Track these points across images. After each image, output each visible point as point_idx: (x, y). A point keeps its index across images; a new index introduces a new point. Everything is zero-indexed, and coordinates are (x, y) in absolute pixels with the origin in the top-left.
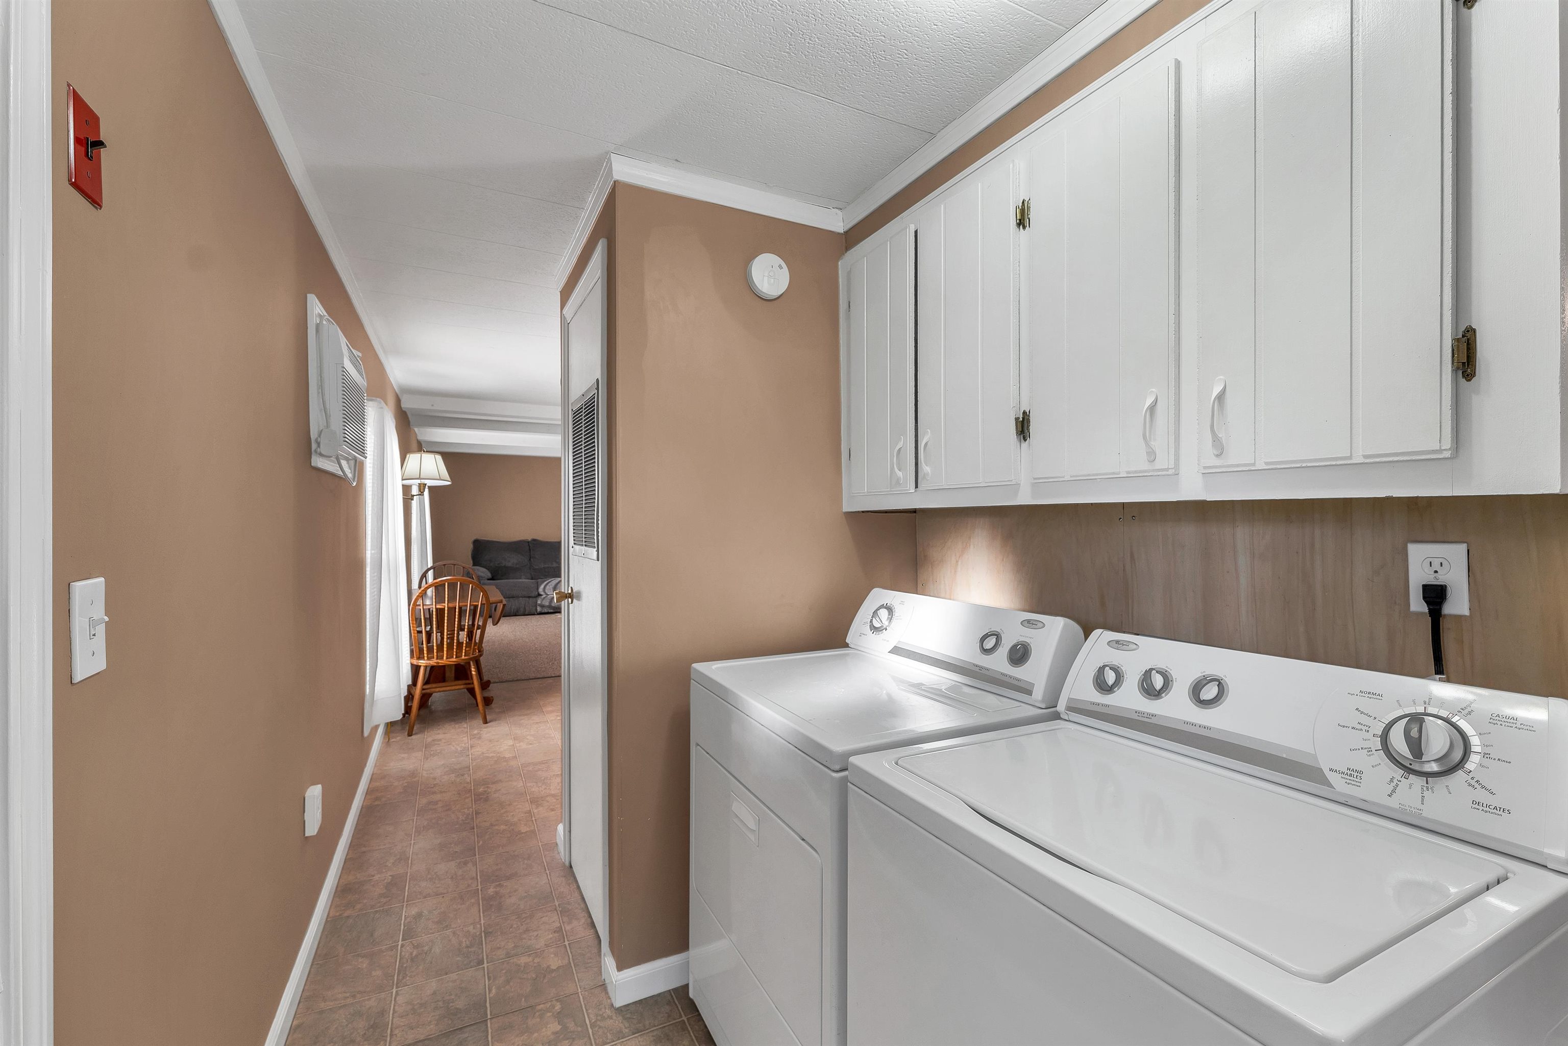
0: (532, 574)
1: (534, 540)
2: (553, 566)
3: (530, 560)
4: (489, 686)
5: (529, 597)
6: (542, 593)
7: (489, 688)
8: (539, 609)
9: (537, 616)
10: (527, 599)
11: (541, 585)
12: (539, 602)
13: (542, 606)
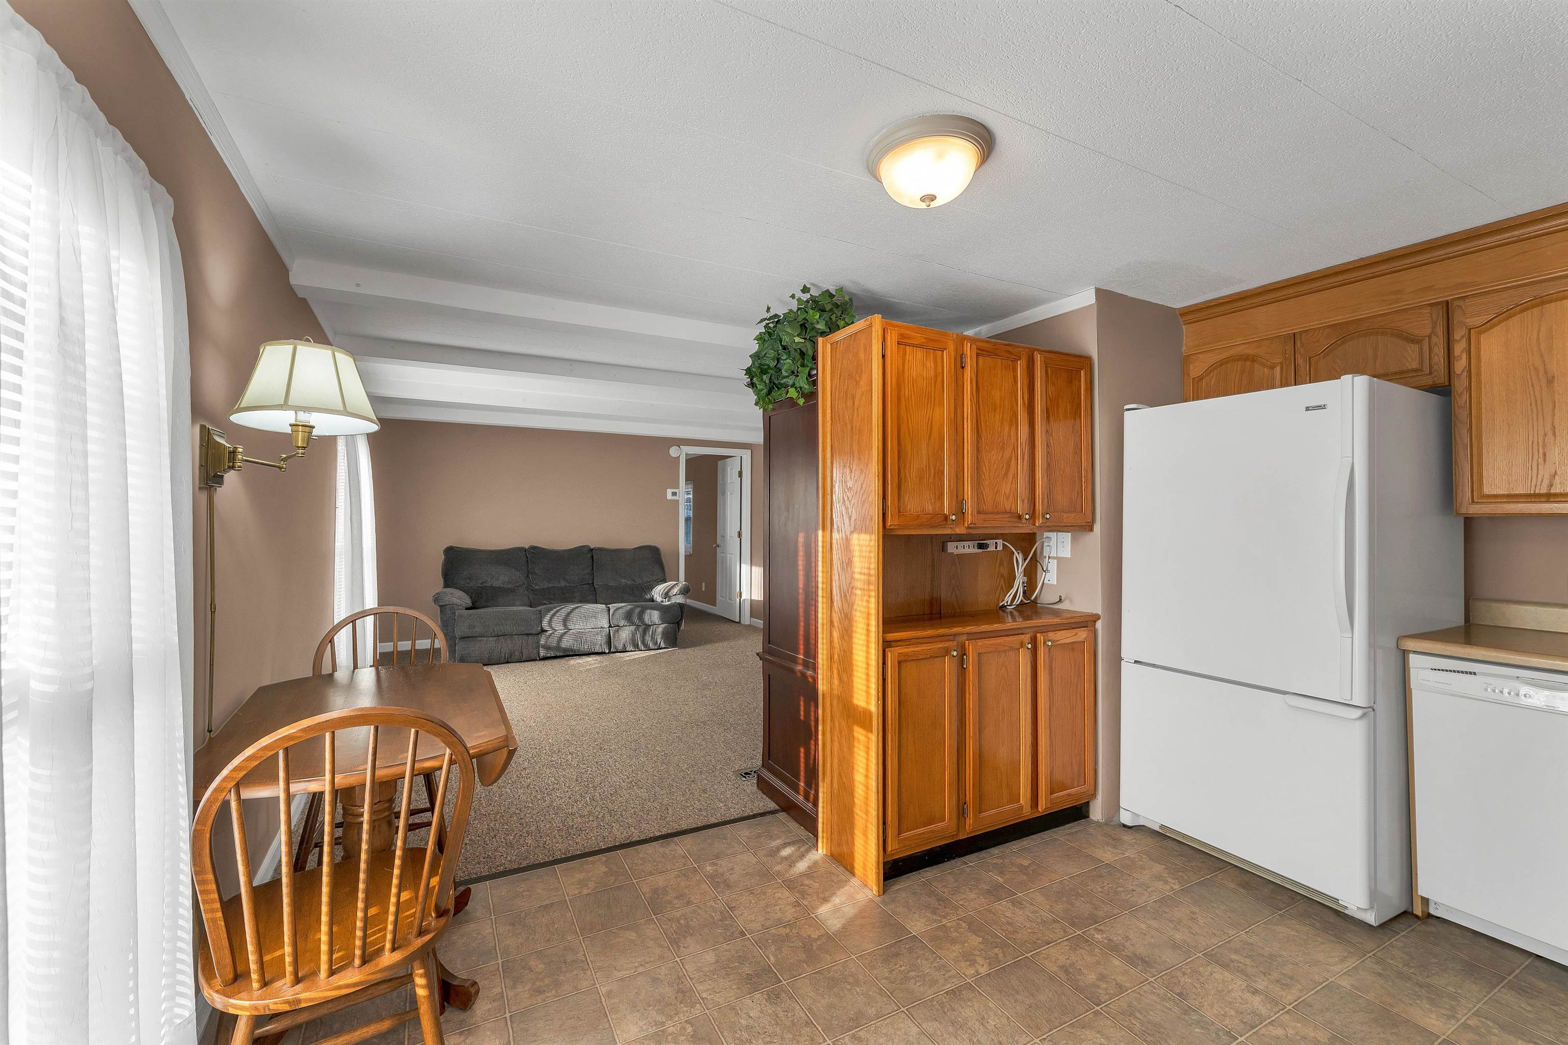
0: (531, 597)
1: (533, 548)
2: (559, 585)
3: (528, 576)
4: (467, 904)
5: (528, 634)
6: (547, 628)
7: (467, 908)
8: (542, 653)
9: (540, 664)
10: (525, 637)
11: (545, 616)
12: (542, 642)
13: (547, 648)
